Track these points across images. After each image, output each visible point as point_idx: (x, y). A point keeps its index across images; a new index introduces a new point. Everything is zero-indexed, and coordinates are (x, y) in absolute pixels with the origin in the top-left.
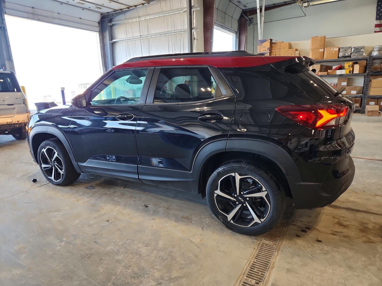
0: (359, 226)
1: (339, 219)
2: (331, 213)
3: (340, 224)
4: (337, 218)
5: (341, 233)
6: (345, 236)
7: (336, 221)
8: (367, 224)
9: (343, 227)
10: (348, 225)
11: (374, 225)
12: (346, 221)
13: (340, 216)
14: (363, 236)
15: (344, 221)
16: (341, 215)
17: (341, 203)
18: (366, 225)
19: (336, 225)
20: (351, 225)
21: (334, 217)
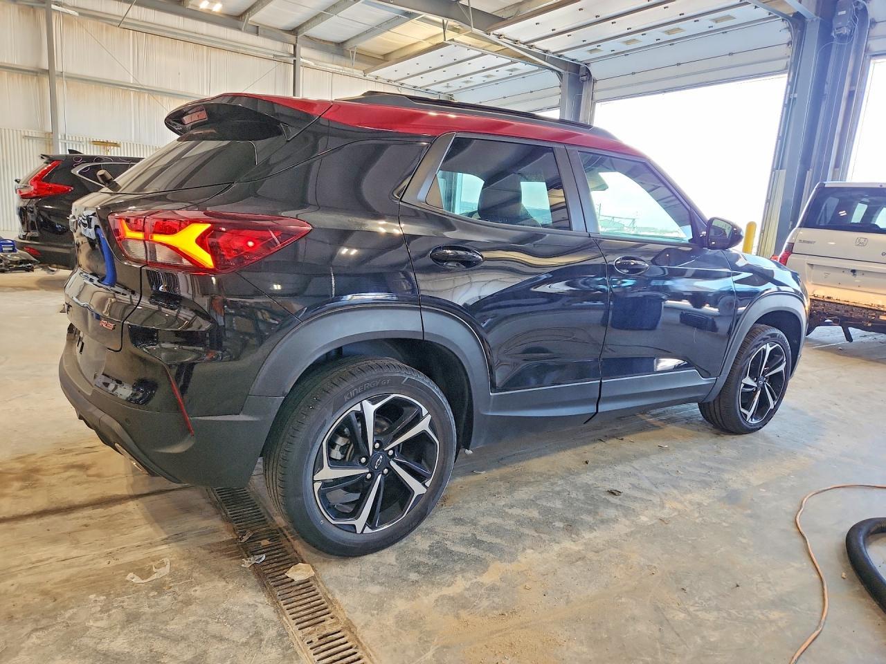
0: (40, 477)
1: (88, 476)
2: (109, 481)
3: (82, 467)
4: (93, 476)
5: (77, 454)
6: (70, 451)
7: (93, 468)
8: (22, 489)
9: (75, 464)
10: (65, 471)
11: (8, 491)
12: (71, 477)
13: (87, 482)
14: (36, 462)
15: (75, 476)
16: (86, 485)
17: (92, 521)
18: (27, 483)
19: (90, 463)
20: (58, 473)
21: (99, 476)
